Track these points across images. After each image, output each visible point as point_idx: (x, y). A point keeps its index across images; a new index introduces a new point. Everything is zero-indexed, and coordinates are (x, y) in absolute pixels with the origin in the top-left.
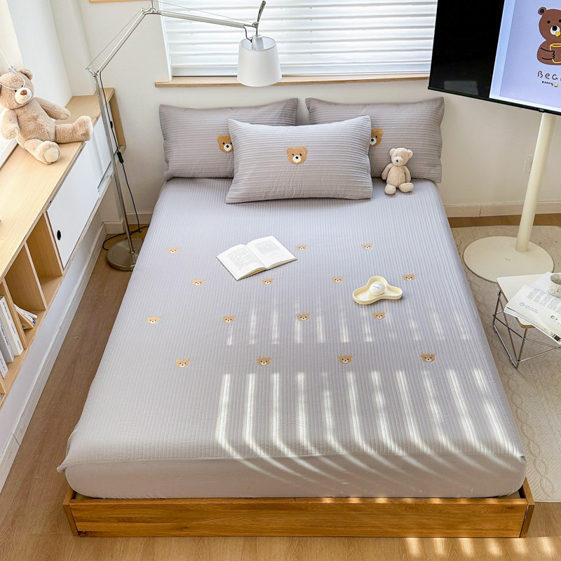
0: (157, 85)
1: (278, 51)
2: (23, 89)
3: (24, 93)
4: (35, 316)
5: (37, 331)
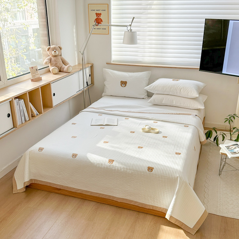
0: (107, 64)
4: (39, 114)
5: (37, 118)
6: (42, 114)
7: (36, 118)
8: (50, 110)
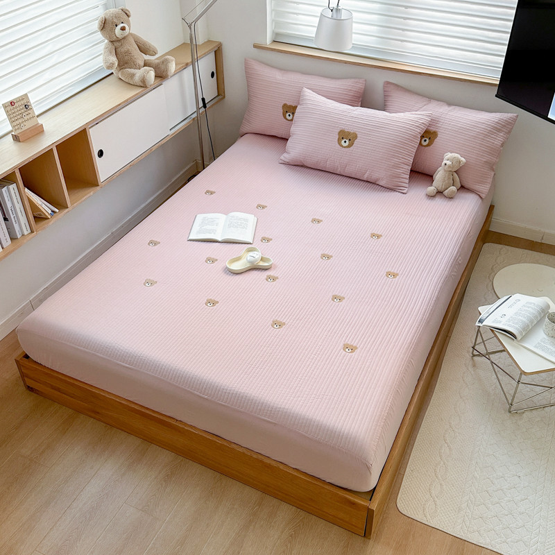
0: (255, 46)
1: (354, 31)
2: (122, 25)
3: (123, 29)
4: (57, 211)
5: (52, 222)
6: (67, 210)
7: (50, 224)
8: (92, 193)
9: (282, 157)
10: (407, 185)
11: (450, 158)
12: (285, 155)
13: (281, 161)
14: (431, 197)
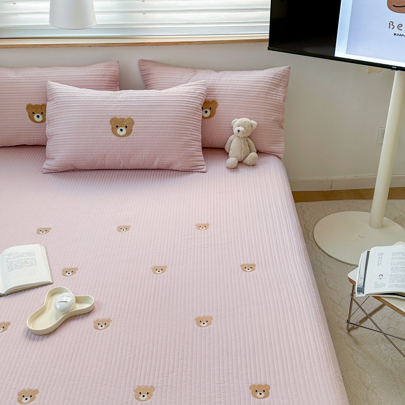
9: (45, 166)
10: (203, 163)
11: (239, 124)
12: (48, 162)
13: (45, 171)
14: (234, 169)
